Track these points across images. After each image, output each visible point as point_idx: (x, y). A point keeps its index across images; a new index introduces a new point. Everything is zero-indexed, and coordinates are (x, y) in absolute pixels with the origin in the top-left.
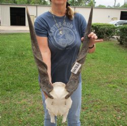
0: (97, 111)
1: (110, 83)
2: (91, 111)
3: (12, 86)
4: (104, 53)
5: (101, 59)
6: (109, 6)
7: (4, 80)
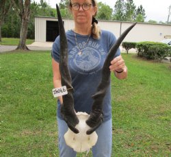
0: (146, 148)
1: (162, 114)
2: (138, 149)
3: (45, 114)
4: (154, 78)
5: (151, 85)
6: (161, 22)
7: (36, 106)
